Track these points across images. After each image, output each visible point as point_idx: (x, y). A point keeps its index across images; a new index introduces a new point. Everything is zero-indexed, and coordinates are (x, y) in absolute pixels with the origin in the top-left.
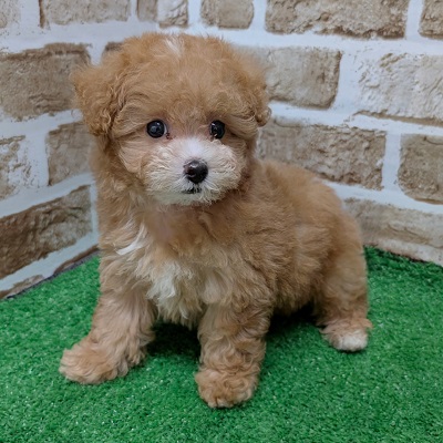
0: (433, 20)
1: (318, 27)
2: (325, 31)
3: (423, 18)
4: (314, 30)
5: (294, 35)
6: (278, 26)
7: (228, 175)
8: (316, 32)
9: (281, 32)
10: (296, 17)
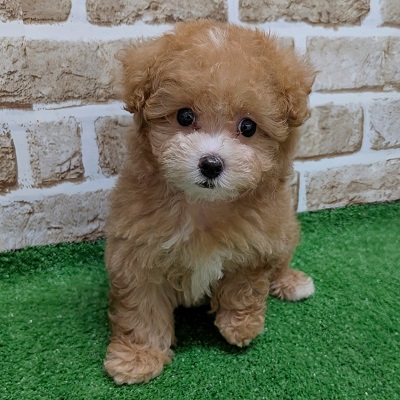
0: (248, 7)
1: (148, 17)
2: (156, 21)
3: (240, 5)
4: (144, 19)
5: (123, 26)
6: (104, 18)
7: (243, 175)
8: (147, 22)
9: (108, 23)
10: (122, 6)
